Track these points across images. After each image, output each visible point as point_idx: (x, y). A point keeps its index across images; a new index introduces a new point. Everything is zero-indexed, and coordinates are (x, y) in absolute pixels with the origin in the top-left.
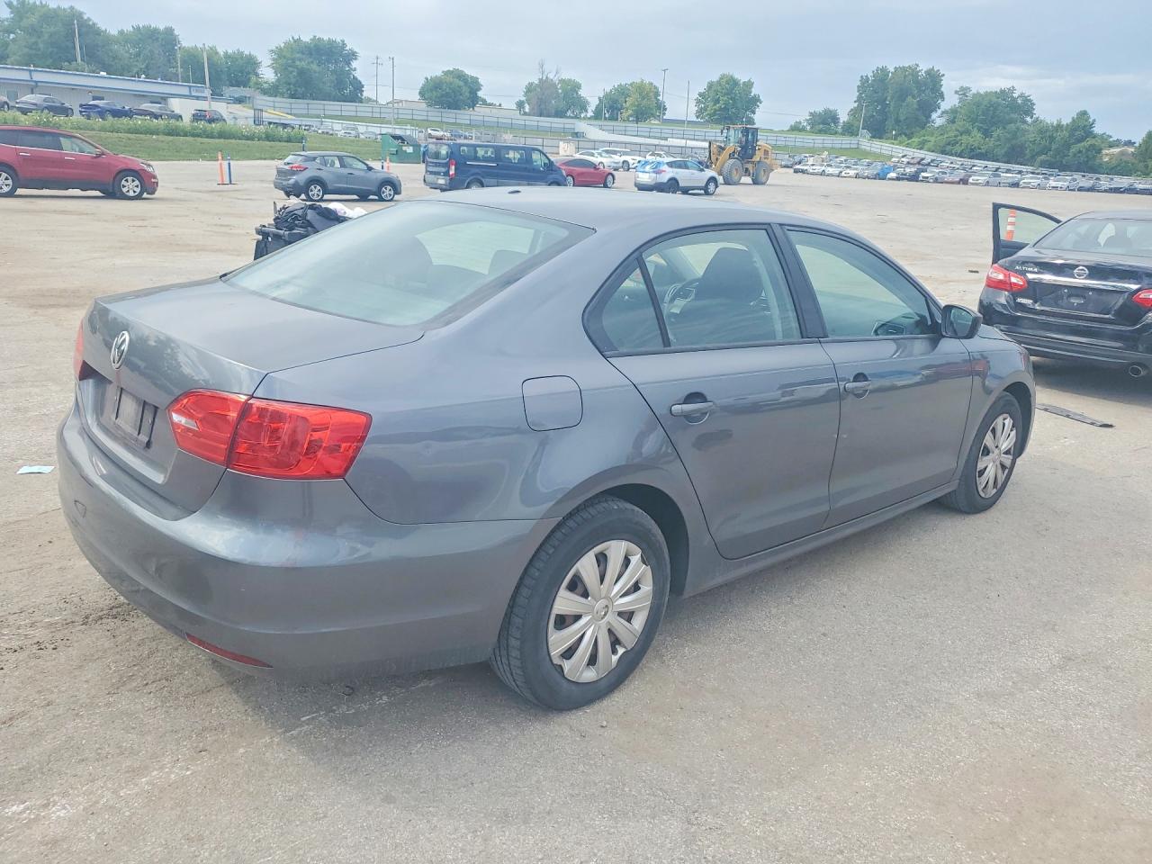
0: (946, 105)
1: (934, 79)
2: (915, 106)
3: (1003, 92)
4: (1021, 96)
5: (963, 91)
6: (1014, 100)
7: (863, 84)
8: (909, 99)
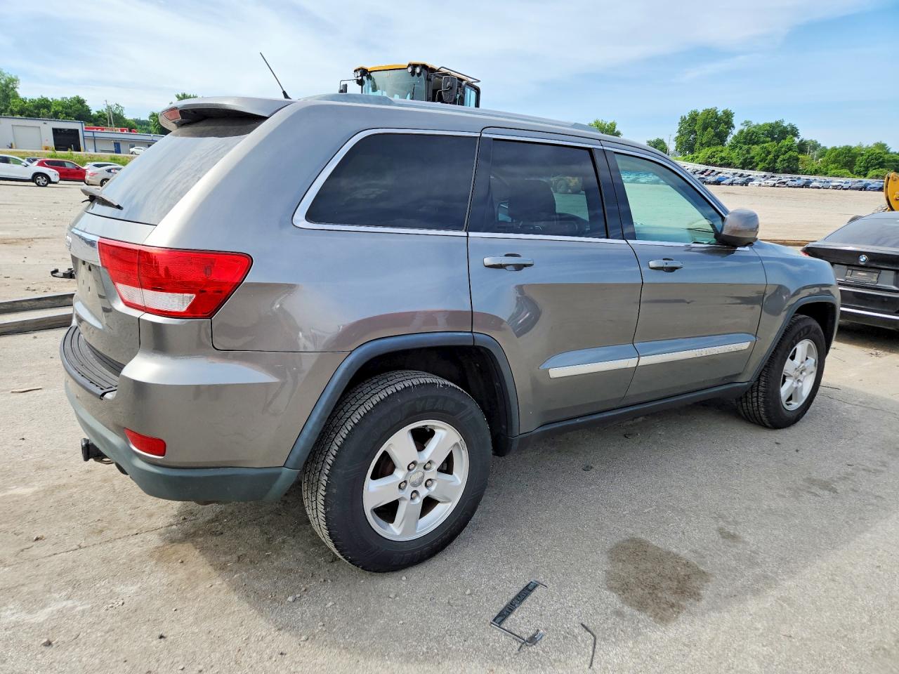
0: (735, 132)
1: (728, 115)
2: (713, 133)
3: (777, 123)
4: (789, 125)
5: (747, 123)
6: (785, 128)
7: (682, 121)
8: (709, 129)
